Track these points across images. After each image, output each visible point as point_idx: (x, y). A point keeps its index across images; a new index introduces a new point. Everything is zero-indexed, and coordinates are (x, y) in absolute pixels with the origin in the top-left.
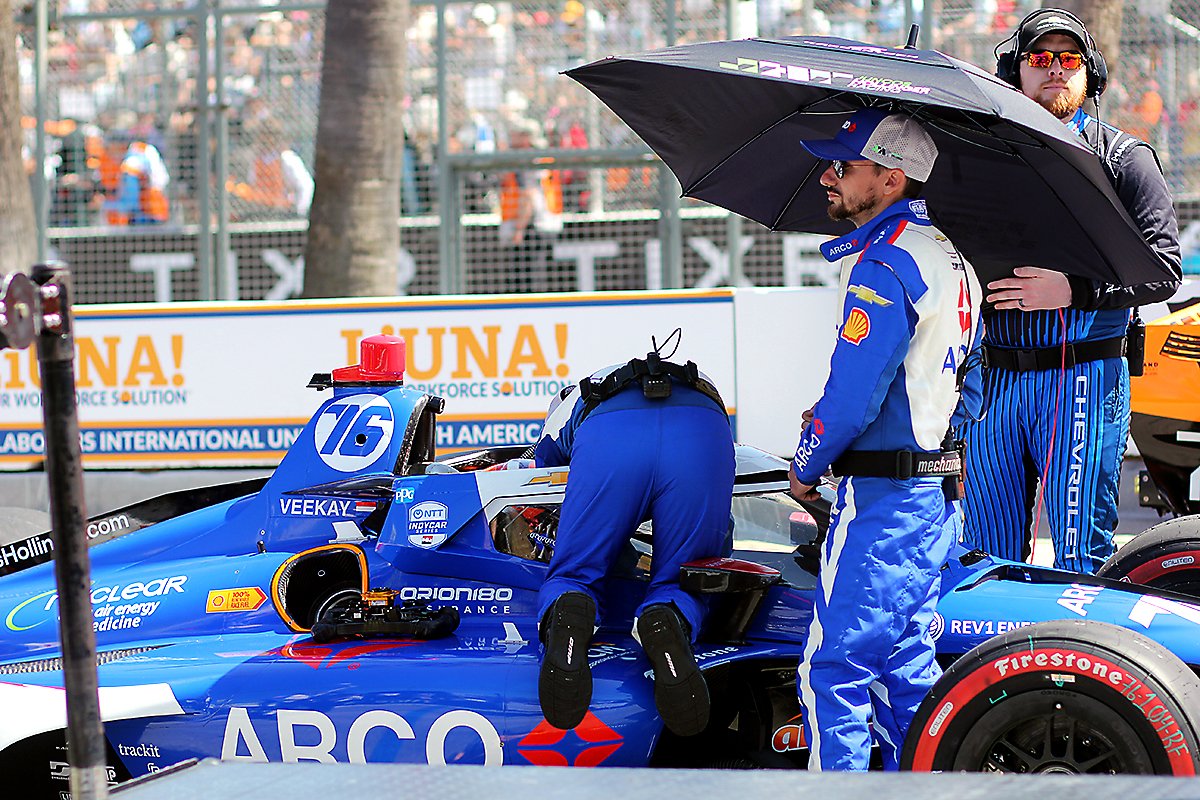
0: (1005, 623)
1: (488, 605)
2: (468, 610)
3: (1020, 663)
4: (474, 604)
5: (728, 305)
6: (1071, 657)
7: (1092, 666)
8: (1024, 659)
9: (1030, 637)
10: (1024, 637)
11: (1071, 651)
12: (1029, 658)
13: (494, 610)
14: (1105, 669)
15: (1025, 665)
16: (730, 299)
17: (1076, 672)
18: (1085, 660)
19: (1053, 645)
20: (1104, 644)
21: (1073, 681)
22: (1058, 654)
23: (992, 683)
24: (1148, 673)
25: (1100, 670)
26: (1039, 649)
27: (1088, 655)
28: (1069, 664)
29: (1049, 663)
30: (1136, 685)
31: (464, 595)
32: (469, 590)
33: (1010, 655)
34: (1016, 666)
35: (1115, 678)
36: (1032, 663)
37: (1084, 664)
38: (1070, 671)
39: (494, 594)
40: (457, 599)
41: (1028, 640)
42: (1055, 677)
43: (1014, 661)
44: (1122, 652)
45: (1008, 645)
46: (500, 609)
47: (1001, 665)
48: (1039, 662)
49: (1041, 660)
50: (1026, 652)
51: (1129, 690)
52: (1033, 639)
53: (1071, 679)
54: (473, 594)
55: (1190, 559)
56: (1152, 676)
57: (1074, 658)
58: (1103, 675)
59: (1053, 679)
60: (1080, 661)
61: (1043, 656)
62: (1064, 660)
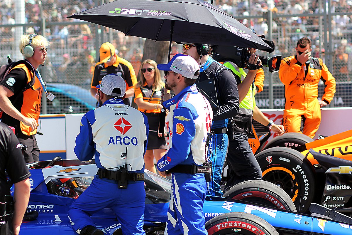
0: (207, 213)
1: (46, 210)
2: (39, 211)
3: (224, 225)
4: (41, 210)
5: (63, 119)
6: (240, 223)
7: (247, 226)
8: (225, 224)
9: (227, 217)
10: (225, 217)
11: (240, 221)
12: (227, 224)
13: (48, 211)
14: (250, 227)
15: (226, 226)
16: (64, 117)
17: (241, 228)
18: (244, 224)
19: (234, 220)
20: (250, 219)
21: (241, 231)
22: (236, 223)
23: (216, 232)
24: (264, 228)
25: (249, 227)
26: (230, 221)
27: (245, 223)
28: (239, 225)
29: (233, 225)
30: (260, 231)
31: (38, 207)
32: (40, 205)
33: (221, 223)
34: (223, 227)
35: (254, 229)
36: (228, 225)
37: (244, 225)
38: (240, 227)
39: (48, 206)
40: (36, 208)
41: (226, 218)
42: (235, 230)
43: (222, 225)
44: (256, 221)
45: (220, 220)
46: (50, 211)
47: (218, 226)
48: (230, 225)
49: (231, 224)
50: (226, 222)
51: (258, 233)
52: (228, 218)
53: (240, 230)
54: (41, 207)
55: (251, 194)
56: (265, 229)
57: (241, 224)
58: (250, 229)
59: (234, 230)
60: (243, 225)
61: (231, 223)
62: (238, 224)
